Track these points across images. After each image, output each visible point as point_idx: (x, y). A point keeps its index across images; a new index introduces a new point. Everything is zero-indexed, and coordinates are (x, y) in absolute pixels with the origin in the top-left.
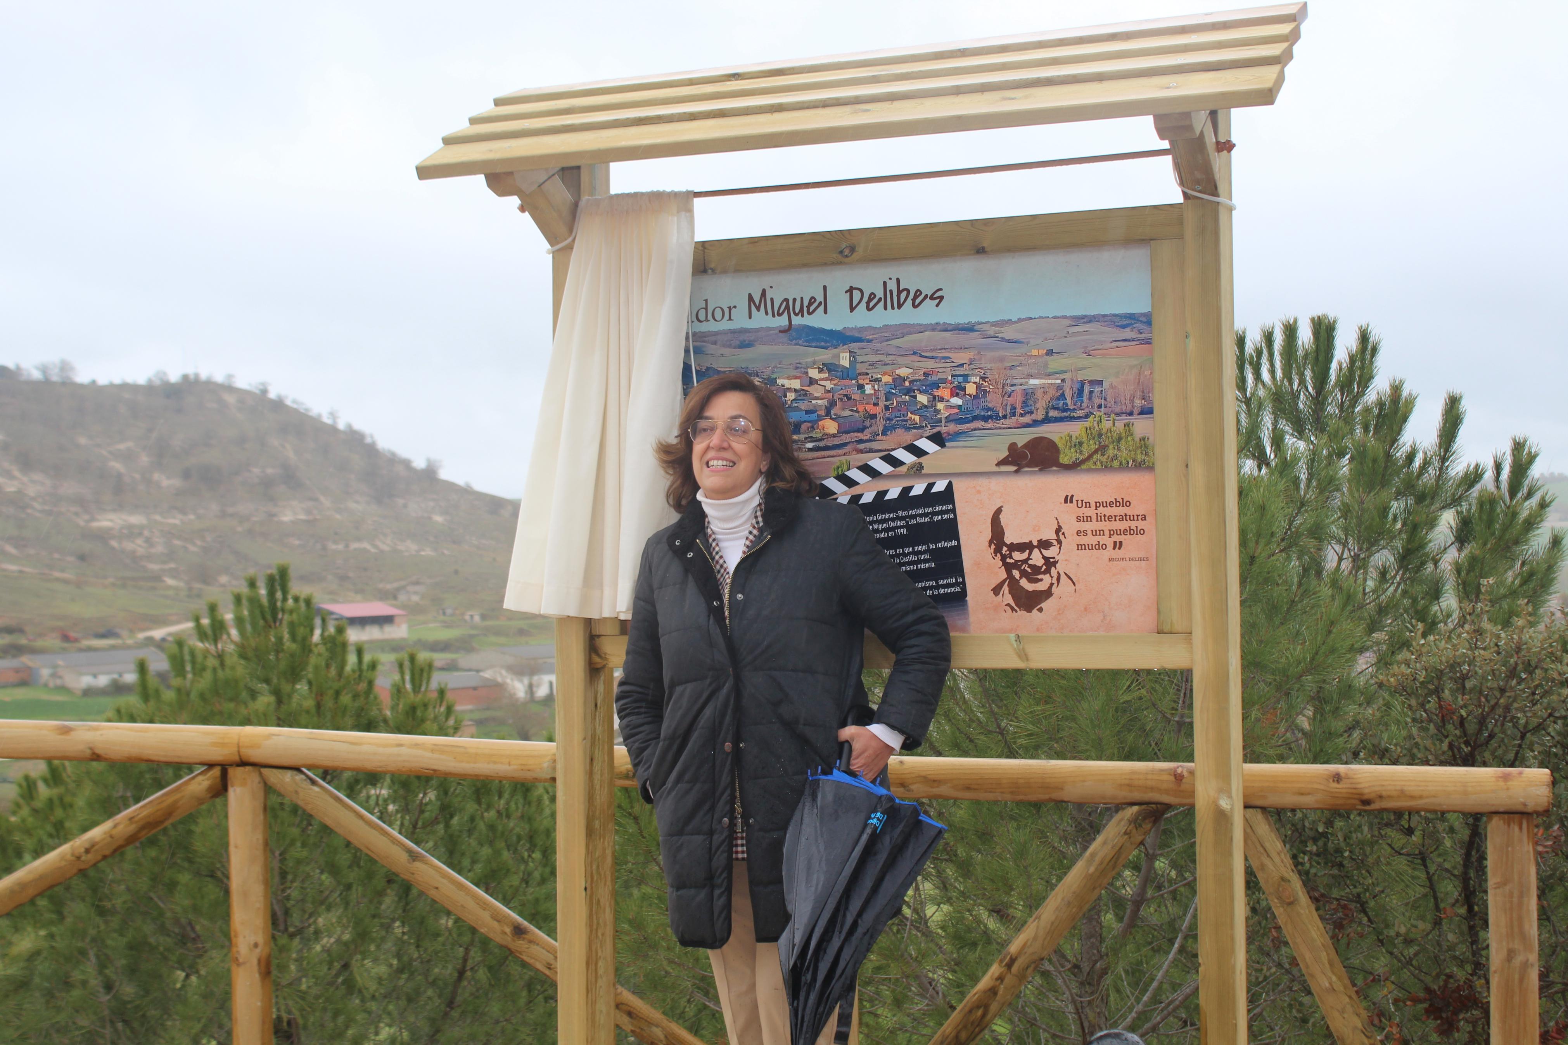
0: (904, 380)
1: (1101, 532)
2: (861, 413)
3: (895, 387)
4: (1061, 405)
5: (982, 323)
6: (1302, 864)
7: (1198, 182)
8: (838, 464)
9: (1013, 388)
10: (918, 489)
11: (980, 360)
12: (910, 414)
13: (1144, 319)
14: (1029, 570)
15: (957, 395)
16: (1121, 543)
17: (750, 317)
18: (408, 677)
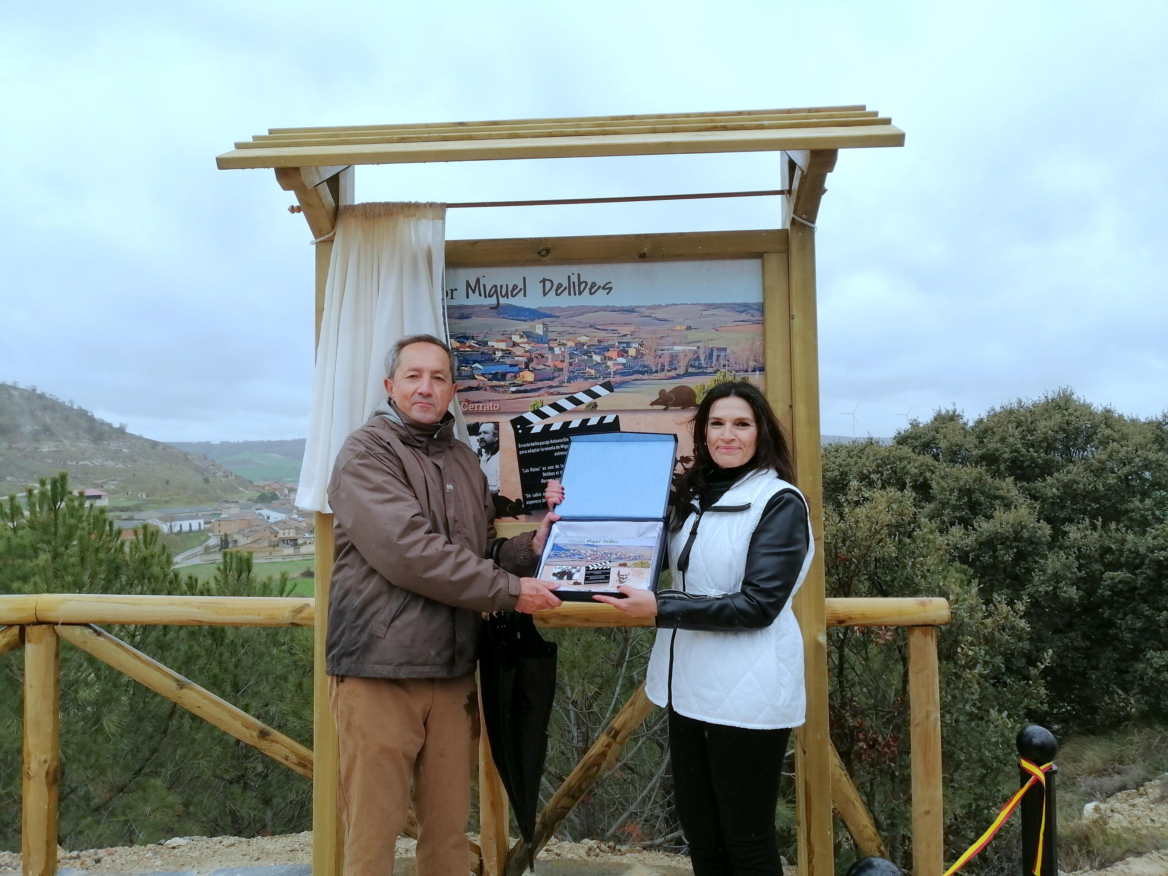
0: (584, 345)
2: (552, 368)
3: (577, 349)
4: (697, 364)
5: (641, 307)
7: (806, 212)
8: (534, 403)
9: (662, 352)
10: (594, 421)
11: (638, 332)
12: (587, 369)
13: (756, 307)
15: (622, 356)
17: (468, 297)
18: (141, 539)
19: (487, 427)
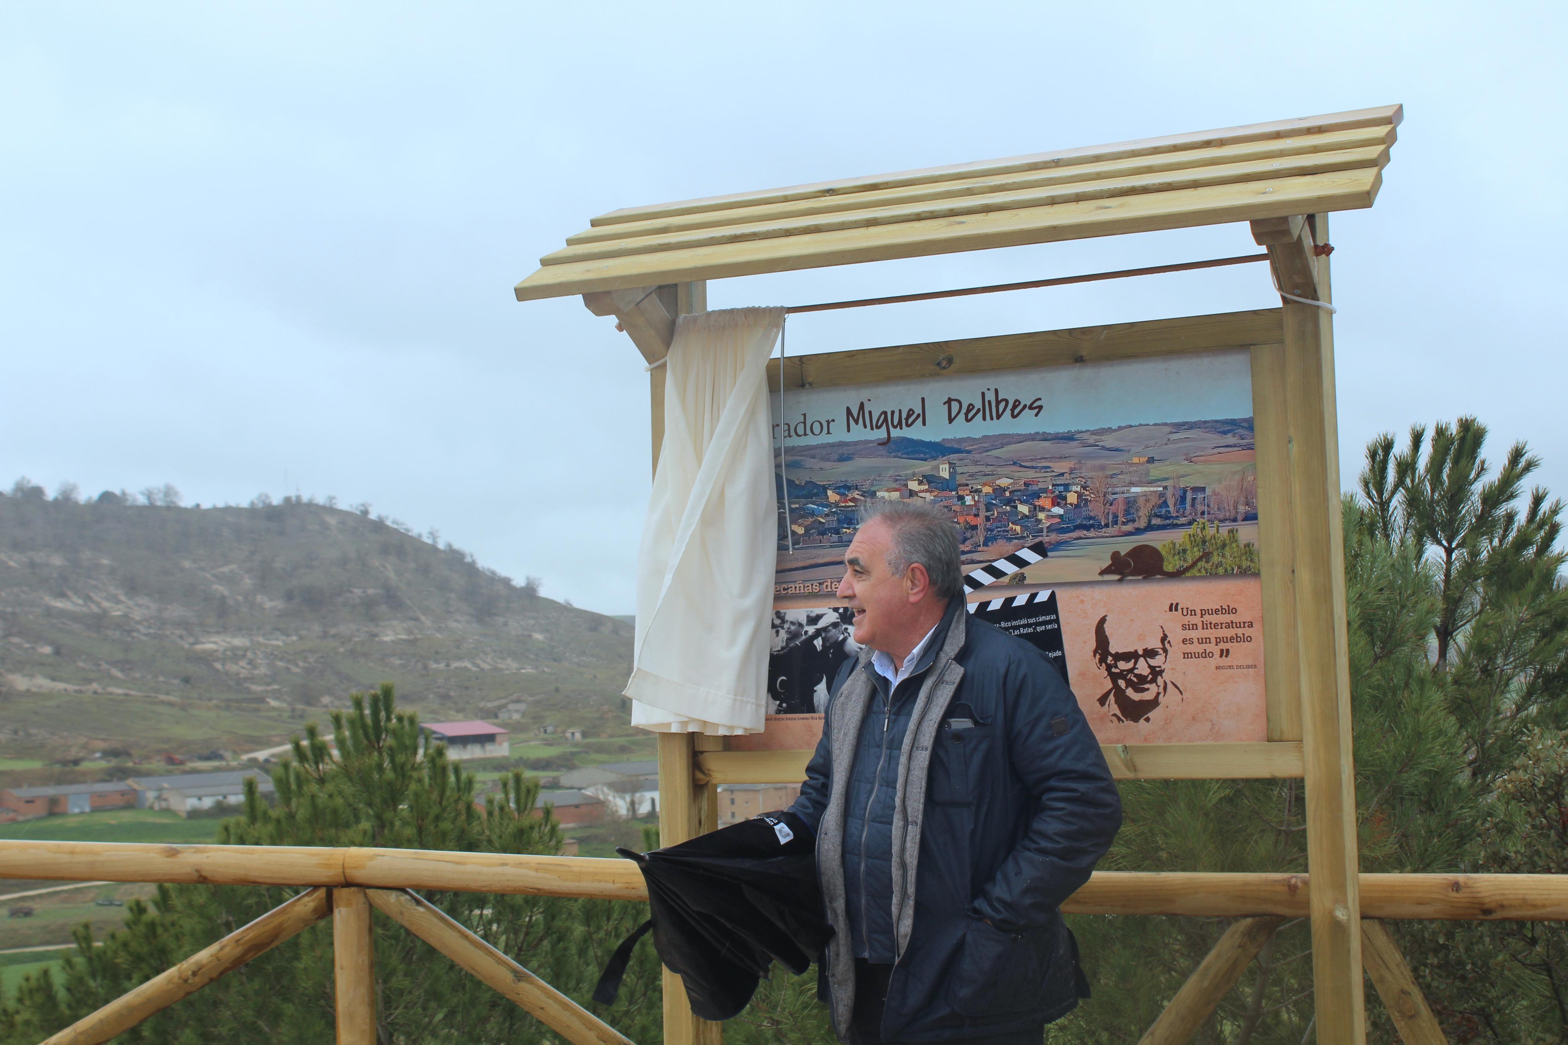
0: (1005, 491)
1: (1207, 640)
3: (996, 497)
4: (1163, 513)
5: (1082, 432)
6: (1424, 977)
7: (1296, 286)
9: (1114, 496)
10: (1021, 600)
11: (1080, 468)
12: (1011, 525)
13: (1246, 425)
14: (1135, 679)
15: (1058, 505)
16: (1228, 651)
17: (849, 430)
18: (512, 796)
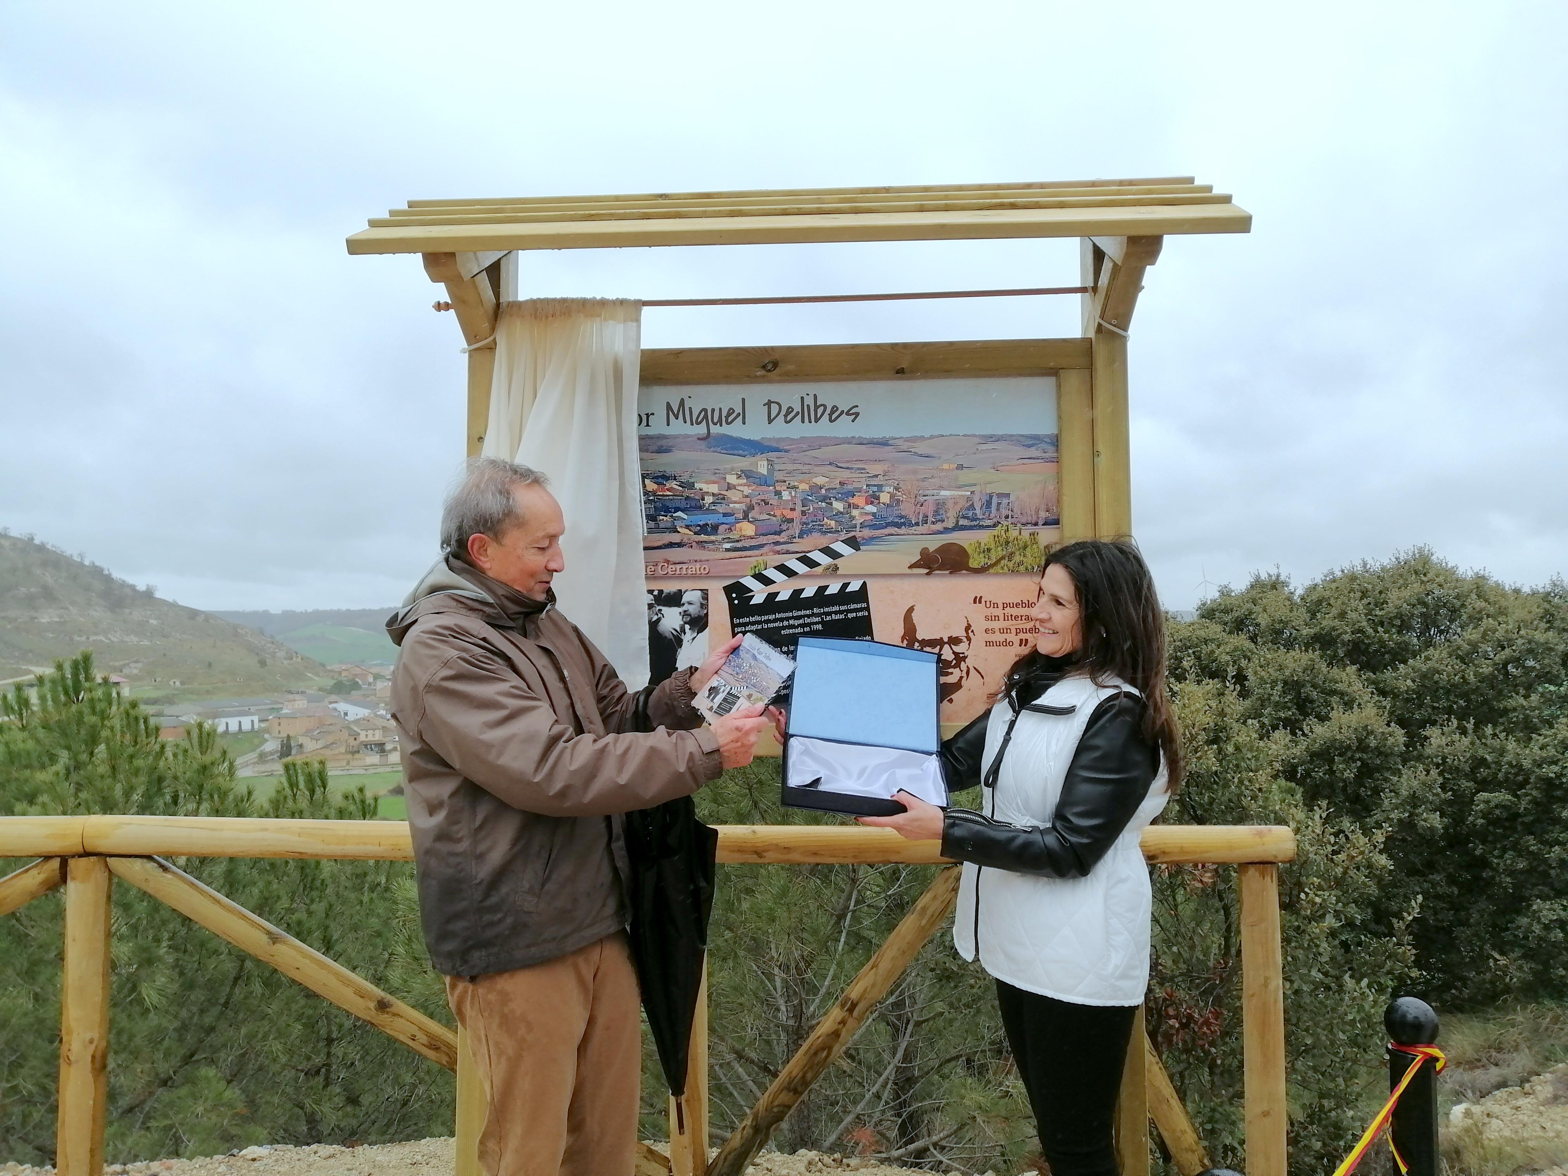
0: (821, 488)
1: (1007, 630)
2: (779, 518)
3: (812, 494)
4: (970, 515)
5: (896, 439)
7: (1116, 316)
8: (755, 564)
9: (925, 498)
10: (834, 589)
11: (894, 472)
12: (826, 520)
13: (1050, 440)
15: (872, 503)
17: (668, 425)
19: (692, 597)
